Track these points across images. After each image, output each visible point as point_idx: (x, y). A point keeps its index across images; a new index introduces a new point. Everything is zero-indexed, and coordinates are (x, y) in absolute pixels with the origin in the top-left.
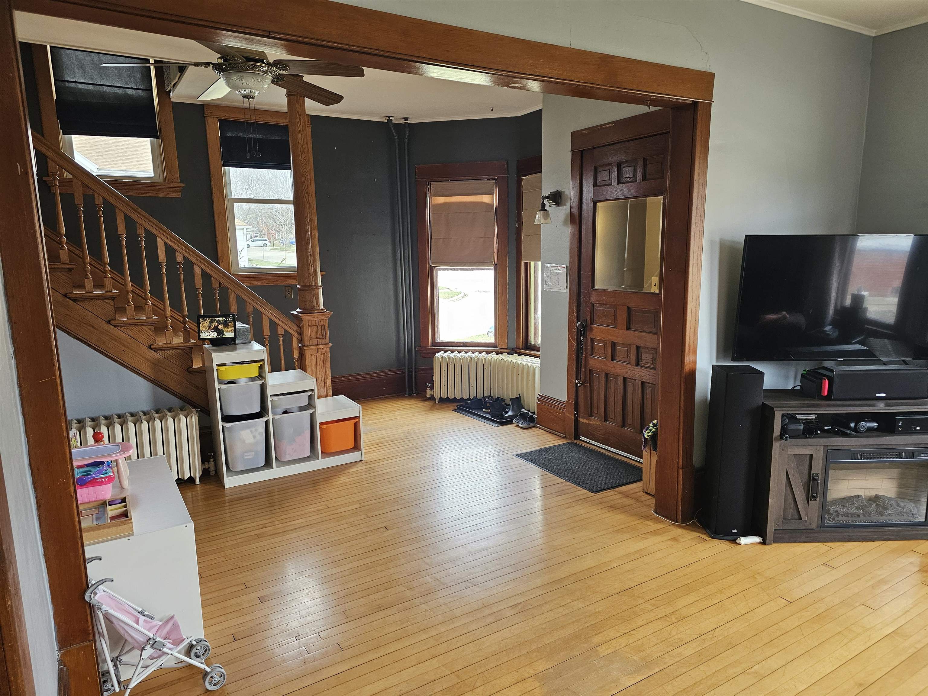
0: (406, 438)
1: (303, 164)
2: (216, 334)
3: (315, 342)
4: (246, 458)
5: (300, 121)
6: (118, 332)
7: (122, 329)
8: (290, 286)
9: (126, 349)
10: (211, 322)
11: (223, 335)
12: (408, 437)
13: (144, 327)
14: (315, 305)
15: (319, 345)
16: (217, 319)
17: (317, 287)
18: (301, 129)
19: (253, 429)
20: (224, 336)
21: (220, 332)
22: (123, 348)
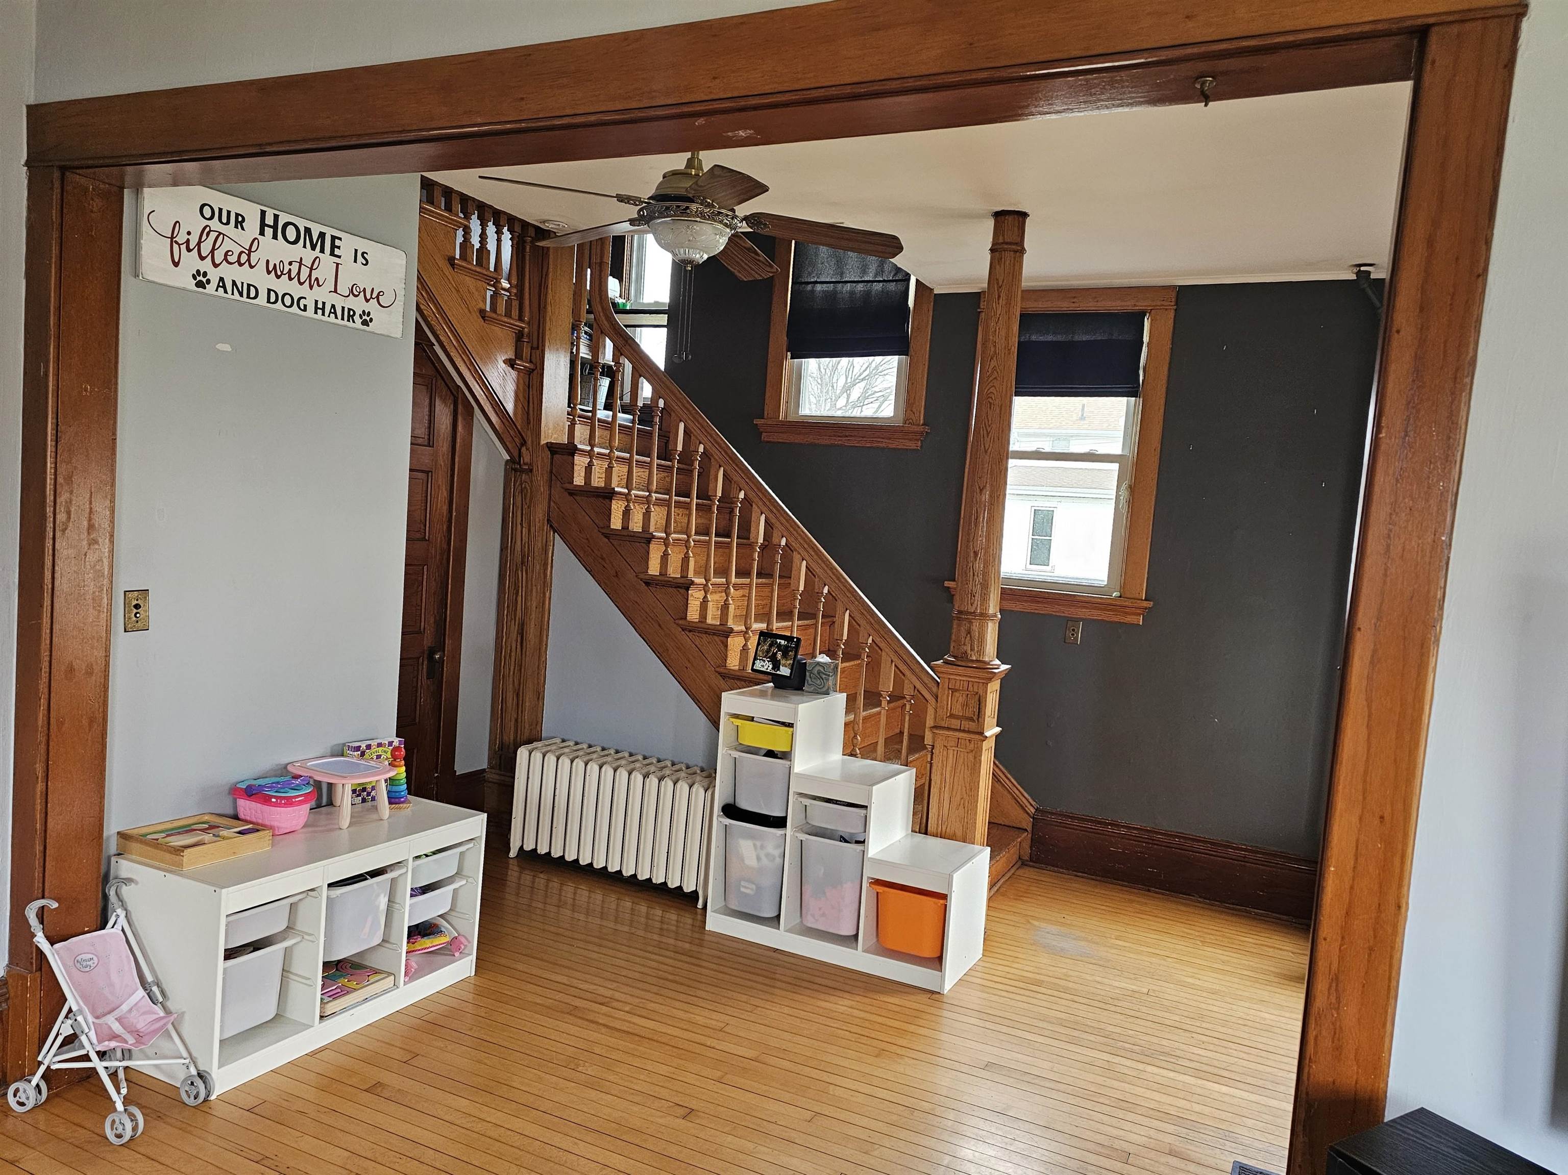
0: (1111, 1001)
1: (991, 379)
2: (771, 666)
3: (956, 723)
4: (742, 889)
5: (999, 297)
6: (685, 639)
7: (690, 634)
8: (1077, 620)
9: (689, 665)
10: (771, 646)
11: (779, 669)
12: (1116, 1002)
13: (716, 638)
14: (969, 652)
15: (964, 731)
16: (778, 641)
17: (984, 616)
18: (999, 313)
19: (758, 843)
20: (778, 672)
21: (776, 666)
22: (687, 663)
